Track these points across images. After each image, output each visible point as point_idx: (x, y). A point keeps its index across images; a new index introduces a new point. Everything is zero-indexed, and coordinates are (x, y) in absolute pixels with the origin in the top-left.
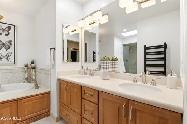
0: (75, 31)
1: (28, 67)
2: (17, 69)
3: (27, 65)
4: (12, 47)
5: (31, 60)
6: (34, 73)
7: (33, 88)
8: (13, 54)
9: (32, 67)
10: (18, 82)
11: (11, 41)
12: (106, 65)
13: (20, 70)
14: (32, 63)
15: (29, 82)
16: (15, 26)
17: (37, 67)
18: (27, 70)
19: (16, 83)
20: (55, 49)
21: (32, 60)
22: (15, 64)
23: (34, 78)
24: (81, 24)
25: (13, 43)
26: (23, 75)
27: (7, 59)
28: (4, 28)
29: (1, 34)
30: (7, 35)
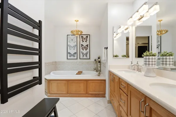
0: (127, 29)
2: (91, 62)
3: (96, 60)
4: (88, 48)
5: (98, 56)
6: (99, 65)
7: (96, 75)
8: (89, 53)
9: (98, 61)
12: (149, 62)
14: (99, 58)
15: (97, 71)
16: (89, 35)
17: (101, 61)
18: (96, 63)
20: (107, 48)
22: (89, 59)
23: (99, 69)
24: (130, 22)
25: (89, 46)
26: (94, 66)
27: (86, 56)
28: (85, 38)
29: (83, 41)
30: (86, 41)
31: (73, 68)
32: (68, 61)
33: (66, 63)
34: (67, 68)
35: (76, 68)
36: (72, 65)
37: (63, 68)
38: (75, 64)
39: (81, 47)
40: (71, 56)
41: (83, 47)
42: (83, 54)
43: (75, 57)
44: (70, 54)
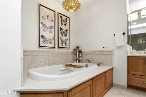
2: (70, 52)
4: (68, 34)
11: (67, 30)
14: (78, 48)
16: (69, 18)
20: (124, 33)
22: (69, 48)
27: (65, 44)
28: (64, 20)
29: (62, 24)
30: (65, 25)
31: (48, 61)
32: (40, 50)
33: (36, 53)
34: (38, 63)
35: (53, 61)
36: (48, 58)
37: (32, 64)
38: (52, 54)
39: (60, 31)
40: (45, 43)
41: (62, 31)
42: (62, 41)
43: (52, 44)
44: (44, 38)
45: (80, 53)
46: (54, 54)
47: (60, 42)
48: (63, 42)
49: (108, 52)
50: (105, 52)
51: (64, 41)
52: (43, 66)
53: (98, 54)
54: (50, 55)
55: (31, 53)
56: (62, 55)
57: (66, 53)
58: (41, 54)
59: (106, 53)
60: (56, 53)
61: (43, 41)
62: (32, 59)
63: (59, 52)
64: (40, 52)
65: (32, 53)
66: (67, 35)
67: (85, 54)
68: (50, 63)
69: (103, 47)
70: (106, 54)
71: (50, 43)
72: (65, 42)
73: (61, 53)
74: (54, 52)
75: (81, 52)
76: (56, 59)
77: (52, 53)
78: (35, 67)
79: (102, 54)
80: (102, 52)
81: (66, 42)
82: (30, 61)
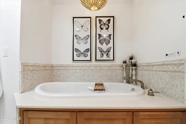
1: (127, 64)
2: (116, 66)
3: (126, 61)
8: (112, 49)
9: (132, 64)
10: (117, 82)
11: (111, 35)
13: (118, 67)
14: (131, 58)
15: (128, 82)
16: (113, 17)
18: (125, 68)
19: (115, 82)
21: (131, 55)
22: (114, 60)
27: (107, 55)
28: (105, 23)
29: (102, 29)
30: (107, 29)
31: (83, 77)
32: (74, 65)
33: (70, 67)
34: (72, 77)
35: (88, 77)
36: (82, 72)
37: (66, 78)
38: (87, 69)
39: (99, 38)
40: (79, 56)
41: (102, 39)
42: (101, 52)
43: (87, 56)
44: (78, 51)
45: (134, 68)
46: (90, 69)
47: (99, 53)
48: (103, 53)
49: (175, 64)
50: (169, 66)
51: (105, 51)
52: (77, 81)
53: (158, 70)
54: (85, 70)
55: (65, 67)
56: (101, 70)
57: (108, 67)
58: (75, 69)
59: (171, 68)
60: (93, 67)
61: (77, 55)
62: (66, 73)
63: (98, 66)
64: (74, 66)
65: (67, 67)
66: (109, 42)
67: (140, 70)
68: (85, 79)
69: (167, 55)
70: (171, 71)
71: (85, 56)
72: (107, 53)
73: (101, 67)
74: (90, 66)
75: (135, 65)
76: (93, 75)
77: (88, 67)
78: (69, 81)
79: (164, 70)
80: (165, 66)
81: (109, 52)
82: (64, 75)
